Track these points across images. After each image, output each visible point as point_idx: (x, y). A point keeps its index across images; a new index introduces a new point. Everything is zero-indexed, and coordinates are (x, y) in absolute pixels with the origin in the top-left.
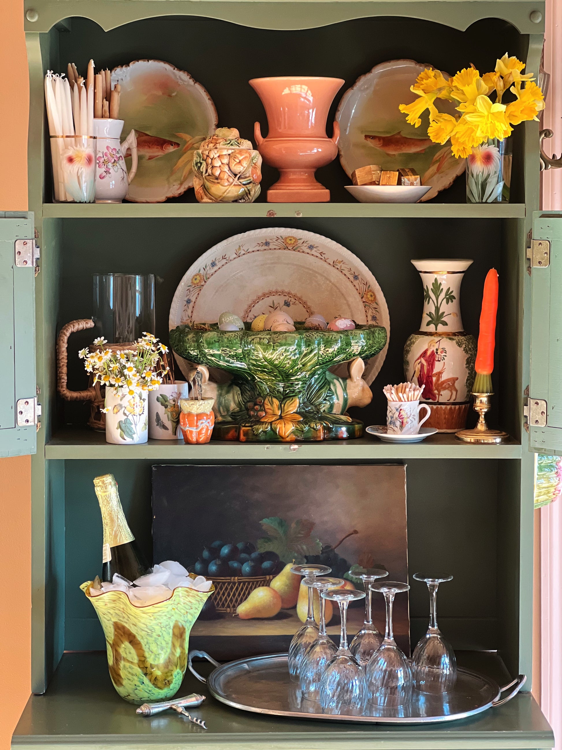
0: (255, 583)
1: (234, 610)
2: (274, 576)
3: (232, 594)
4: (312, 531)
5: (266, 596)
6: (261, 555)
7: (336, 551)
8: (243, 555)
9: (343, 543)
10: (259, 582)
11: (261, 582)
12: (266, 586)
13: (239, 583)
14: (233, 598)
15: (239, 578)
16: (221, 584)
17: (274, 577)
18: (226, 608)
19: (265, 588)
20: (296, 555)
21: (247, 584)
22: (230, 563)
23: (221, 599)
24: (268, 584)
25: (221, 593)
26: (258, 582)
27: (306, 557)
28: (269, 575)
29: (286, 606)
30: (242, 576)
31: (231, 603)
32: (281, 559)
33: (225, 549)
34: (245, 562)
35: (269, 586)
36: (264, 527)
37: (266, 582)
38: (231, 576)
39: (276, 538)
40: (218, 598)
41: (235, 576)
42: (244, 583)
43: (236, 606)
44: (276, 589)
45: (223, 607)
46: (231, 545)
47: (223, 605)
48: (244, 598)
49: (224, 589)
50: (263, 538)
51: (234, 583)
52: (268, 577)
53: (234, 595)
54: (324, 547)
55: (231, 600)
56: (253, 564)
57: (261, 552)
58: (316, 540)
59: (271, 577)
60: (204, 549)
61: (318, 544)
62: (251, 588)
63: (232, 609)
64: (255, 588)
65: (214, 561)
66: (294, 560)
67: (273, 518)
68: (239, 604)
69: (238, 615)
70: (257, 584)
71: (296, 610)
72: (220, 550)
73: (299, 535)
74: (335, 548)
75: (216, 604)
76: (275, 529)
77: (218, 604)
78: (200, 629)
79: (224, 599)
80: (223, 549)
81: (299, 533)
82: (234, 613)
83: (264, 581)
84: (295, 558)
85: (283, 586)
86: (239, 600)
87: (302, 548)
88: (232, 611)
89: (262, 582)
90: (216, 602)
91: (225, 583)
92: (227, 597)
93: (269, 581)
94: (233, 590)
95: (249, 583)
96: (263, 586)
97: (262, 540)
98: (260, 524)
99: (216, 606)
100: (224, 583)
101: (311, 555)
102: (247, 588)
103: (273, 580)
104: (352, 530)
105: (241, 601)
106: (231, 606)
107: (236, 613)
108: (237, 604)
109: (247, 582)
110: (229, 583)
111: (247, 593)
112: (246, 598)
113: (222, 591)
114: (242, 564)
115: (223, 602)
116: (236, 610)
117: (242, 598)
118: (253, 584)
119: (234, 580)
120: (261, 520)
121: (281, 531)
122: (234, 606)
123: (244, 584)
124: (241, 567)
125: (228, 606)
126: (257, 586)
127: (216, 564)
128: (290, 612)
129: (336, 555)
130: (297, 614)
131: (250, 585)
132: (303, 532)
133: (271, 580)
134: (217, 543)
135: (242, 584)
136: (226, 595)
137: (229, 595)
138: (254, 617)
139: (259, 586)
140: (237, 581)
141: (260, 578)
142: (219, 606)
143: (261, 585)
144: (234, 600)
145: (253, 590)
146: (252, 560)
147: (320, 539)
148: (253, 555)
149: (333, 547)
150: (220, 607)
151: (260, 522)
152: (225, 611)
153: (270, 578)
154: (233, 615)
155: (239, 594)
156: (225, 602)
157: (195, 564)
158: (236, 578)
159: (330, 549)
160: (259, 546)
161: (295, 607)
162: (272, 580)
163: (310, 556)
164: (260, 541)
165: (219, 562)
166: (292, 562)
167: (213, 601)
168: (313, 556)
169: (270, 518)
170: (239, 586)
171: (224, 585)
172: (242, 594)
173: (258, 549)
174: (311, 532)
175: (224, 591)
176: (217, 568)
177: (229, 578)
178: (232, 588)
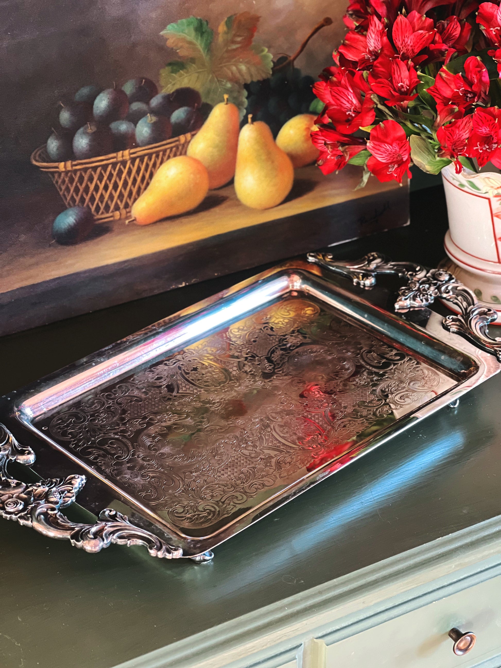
0: (161, 154)
1: (127, 213)
2: (193, 133)
3: (120, 184)
4: (256, 34)
5: (181, 173)
6: (167, 98)
7: (297, 64)
8: (136, 106)
9: (307, 46)
10: (168, 151)
11: (171, 151)
12: (181, 154)
13: (133, 160)
14: (123, 190)
15: (133, 151)
16: (99, 170)
17: (193, 136)
18: (112, 212)
19: (179, 158)
20: (229, 85)
21: (146, 158)
22: (113, 125)
23: (102, 197)
24: (183, 152)
25: (101, 186)
26: (165, 151)
27: (246, 86)
28: (184, 133)
29: (217, 183)
30: (137, 146)
31: (121, 201)
32: (204, 100)
33: (101, 100)
34: (140, 119)
35: (185, 153)
36: (170, 43)
37: (180, 148)
38: (116, 150)
39: (193, 60)
40: (97, 197)
41: (124, 149)
42: (142, 158)
43: (130, 203)
44: (198, 157)
45: (107, 212)
46: (111, 90)
47: (107, 208)
48: (143, 187)
49: (105, 178)
50: (170, 64)
51: (124, 163)
52: (182, 138)
53: (125, 184)
54: (275, 60)
55: (121, 196)
56: (154, 119)
57: (168, 93)
58: (263, 51)
59: (189, 135)
60: (60, 109)
61: (265, 57)
62: (154, 165)
63: (124, 212)
64: (161, 163)
65: (81, 129)
66: (226, 96)
67: (184, 20)
68: (135, 200)
69: (135, 220)
70: (164, 155)
71: (233, 188)
72: (92, 104)
73: (234, 47)
74: (295, 59)
75: (93, 209)
76: (190, 43)
77: (98, 208)
78: (70, 262)
79: (107, 196)
80: (97, 102)
81: (233, 42)
82: (127, 218)
83: (177, 147)
84: (228, 91)
85: (211, 149)
86: (135, 191)
87: (240, 71)
88: (124, 216)
89: (174, 149)
90: (93, 205)
91: (107, 165)
92: (113, 192)
93: (186, 146)
94: (123, 176)
95: (150, 155)
96: (175, 155)
97: (168, 69)
98: (162, 36)
99: (95, 214)
100: (105, 167)
101: (255, 80)
102: (147, 165)
103: (192, 142)
104: (321, 20)
105: (139, 193)
106: (122, 206)
107: (130, 216)
108: (132, 200)
109: (145, 155)
110: (114, 165)
111: (147, 175)
112: (148, 184)
113: (103, 183)
114: (135, 124)
115: (107, 202)
116: (130, 212)
117: (139, 188)
118: (157, 156)
119: (123, 156)
120: (164, 27)
121: (200, 44)
122: (127, 206)
123: (142, 161)
124: (134, 130)
125: (117, 208)
126: (165, 158)
127: (85, 133)
128: (223, 193)
129: (297, 71)
130: (234, 193)
131: (153, 160)
132: (239, 39)
133: (187, 143)
134: (85, 91)
135: (138, 160)
136: (111, 187)
137: (116, 187)
138: (164, 216)
139: (169, 157)
140: (127, 157)
141: (168, 144)
142: (100, 212)
143: (172, 155)
144: (126, 194)
145: (159, 167)
146: (153, 112)
147: (269, 47)
148: (155, 102)
149: (292, 58)
150: (102, 213)
151: (162, 33)
152: (112, 219)
153: (186, 139)
154: (127, 222)
155: (135, 180)
156: (109, 202)
157: (46, 142)
158: (126, 152)
159: (287, 61)
160: (162, 82)
161: (232, 182)
162: (189, 142)
163: (252, 82)
164: (165, 72)
165: (91, 129)
166: (222, 101)
167: (88, 206)
168: (259, 82)
169: (179, 21)
170: (133, 165)
171: (105, 172)
172: (139, 179)
173: (162, 87)
174: (252, 36)
175: (106, 183)
176: (91, 141)
177: (114, 155)
178: (120, 173)
